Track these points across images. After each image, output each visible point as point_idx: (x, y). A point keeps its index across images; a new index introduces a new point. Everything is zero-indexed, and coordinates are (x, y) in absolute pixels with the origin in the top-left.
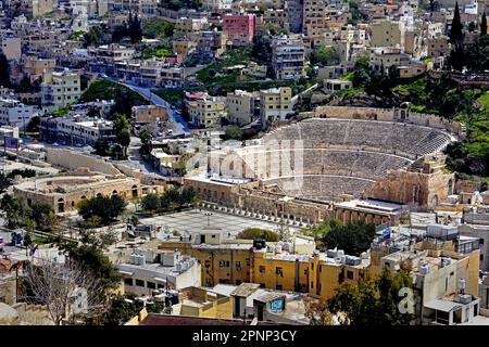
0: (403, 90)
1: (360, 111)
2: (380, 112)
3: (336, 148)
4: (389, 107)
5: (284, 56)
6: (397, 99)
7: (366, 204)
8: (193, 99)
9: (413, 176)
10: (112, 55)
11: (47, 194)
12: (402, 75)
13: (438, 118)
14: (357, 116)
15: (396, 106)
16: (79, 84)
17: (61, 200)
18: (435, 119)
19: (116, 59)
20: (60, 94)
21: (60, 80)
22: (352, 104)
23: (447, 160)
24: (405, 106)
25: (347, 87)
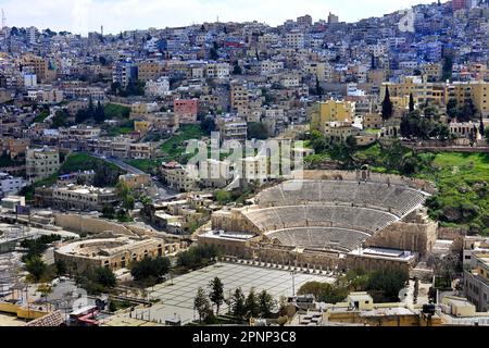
0: (361, 155)
1: (327, 173)
2: (344, 173)
3: (313, 204)
4: (352, 169)
5: (232, 131)
6: (358, 162)
7: (373, 251)
8: (170, 168)
9: (412, 227)
10: (84, 133)
11: (91, 257)
12: (359, 143)
13: (398, 177)
14: (325, 177)
15: (358, 168)
16: (58, 159)
17: (107, 262)
18: (395, 178)
19: (87, 136)
20: (43, 166)
21: (42, 155)
22: (320, 168)
23: (428, 212)
24: (365, 168)
25: (311, 154)
